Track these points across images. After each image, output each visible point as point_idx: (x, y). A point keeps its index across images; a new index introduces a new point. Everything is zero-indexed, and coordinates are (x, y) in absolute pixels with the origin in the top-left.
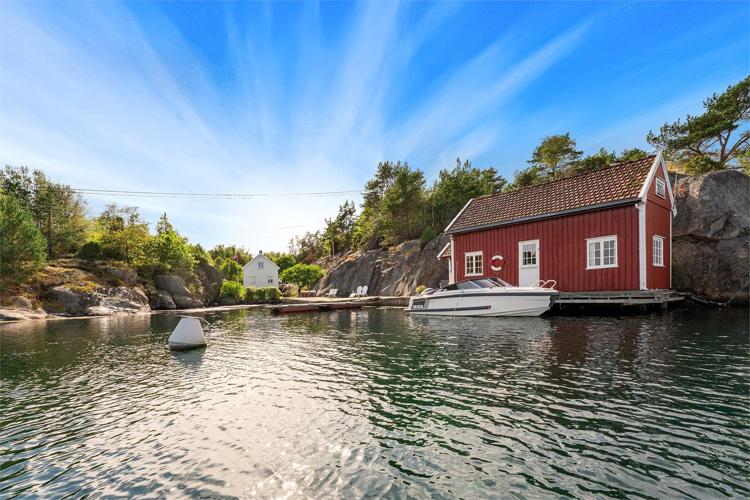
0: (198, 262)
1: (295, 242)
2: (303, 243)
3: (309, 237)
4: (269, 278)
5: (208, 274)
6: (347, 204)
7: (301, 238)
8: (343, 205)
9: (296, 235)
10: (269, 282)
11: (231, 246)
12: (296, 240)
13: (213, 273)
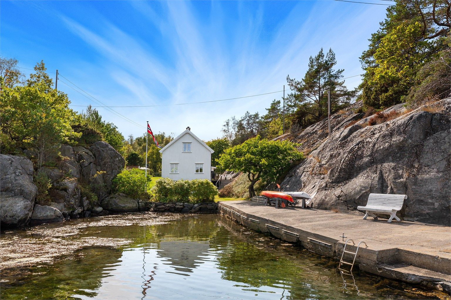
0: (79, 135)
1: (231, 123)
2: (240, 126)
3: (248, 118)
4: (198, 166)
5: (97, 156)
6: (321, 55)
7: (238, 118)
8: (315, 55)
9: (233, 116)
10: (197, 171)
11: (161, 134)
12: (233, 122)
13: (105, 154)
